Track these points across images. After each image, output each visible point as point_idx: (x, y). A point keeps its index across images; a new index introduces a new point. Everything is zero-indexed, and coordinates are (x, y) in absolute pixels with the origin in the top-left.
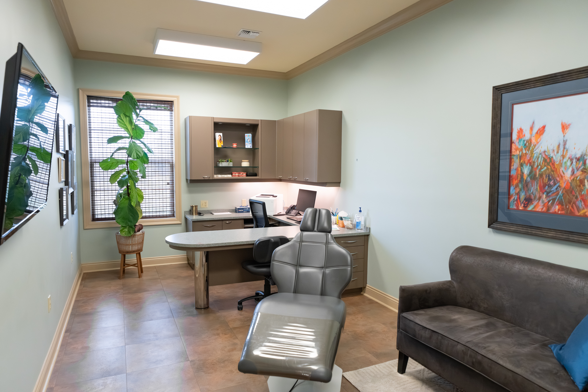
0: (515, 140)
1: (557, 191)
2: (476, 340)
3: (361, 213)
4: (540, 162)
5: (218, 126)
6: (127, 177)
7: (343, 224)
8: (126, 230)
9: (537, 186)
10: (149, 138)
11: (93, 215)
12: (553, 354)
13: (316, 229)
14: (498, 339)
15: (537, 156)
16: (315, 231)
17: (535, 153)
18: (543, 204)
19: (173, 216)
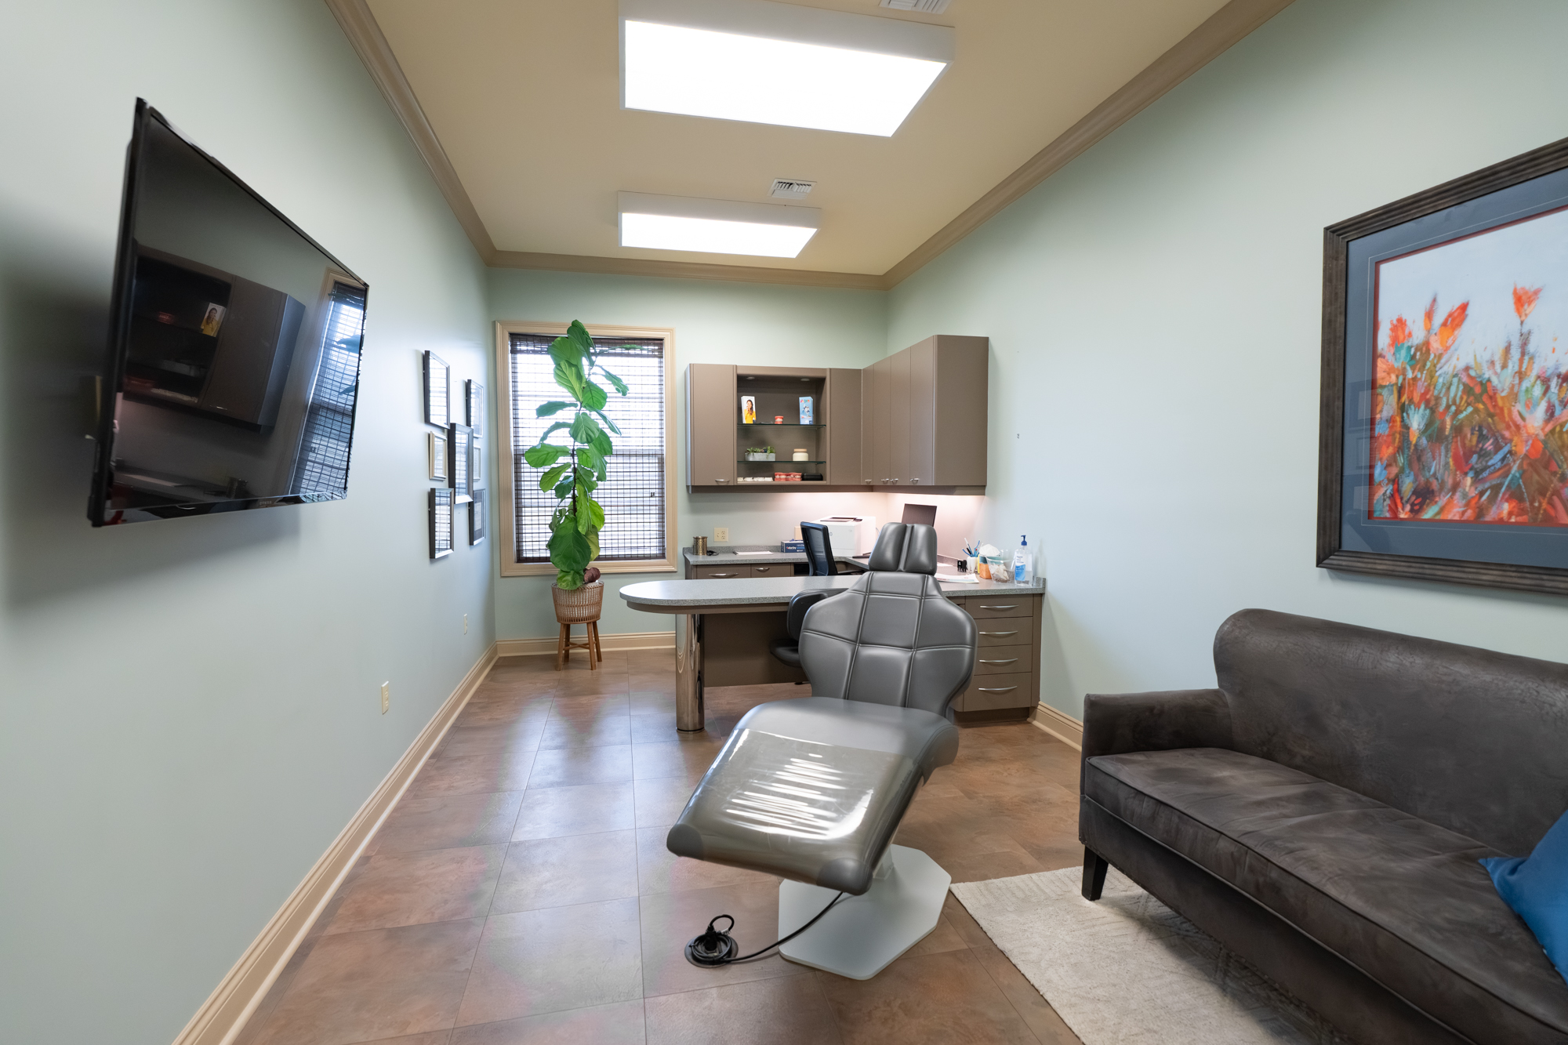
0: (1386, 349)
1: (1505, 466)
2: (1269, 830)
3: (1025, 547)
4: (1455, 396)
5: (746, 383)
6: (572, 479)
7: (988, 571)
8: (569, 578)
9: (1446, 456)
10: (614, 407)
11: (519, 551)
12: (1493, 883)
13: (901, 567)
14: (1331, 834)
15: (1445, 382)
16: (901, 571)
17: (1440, 376)
18: (1464, 502)
19: (663, 556)
